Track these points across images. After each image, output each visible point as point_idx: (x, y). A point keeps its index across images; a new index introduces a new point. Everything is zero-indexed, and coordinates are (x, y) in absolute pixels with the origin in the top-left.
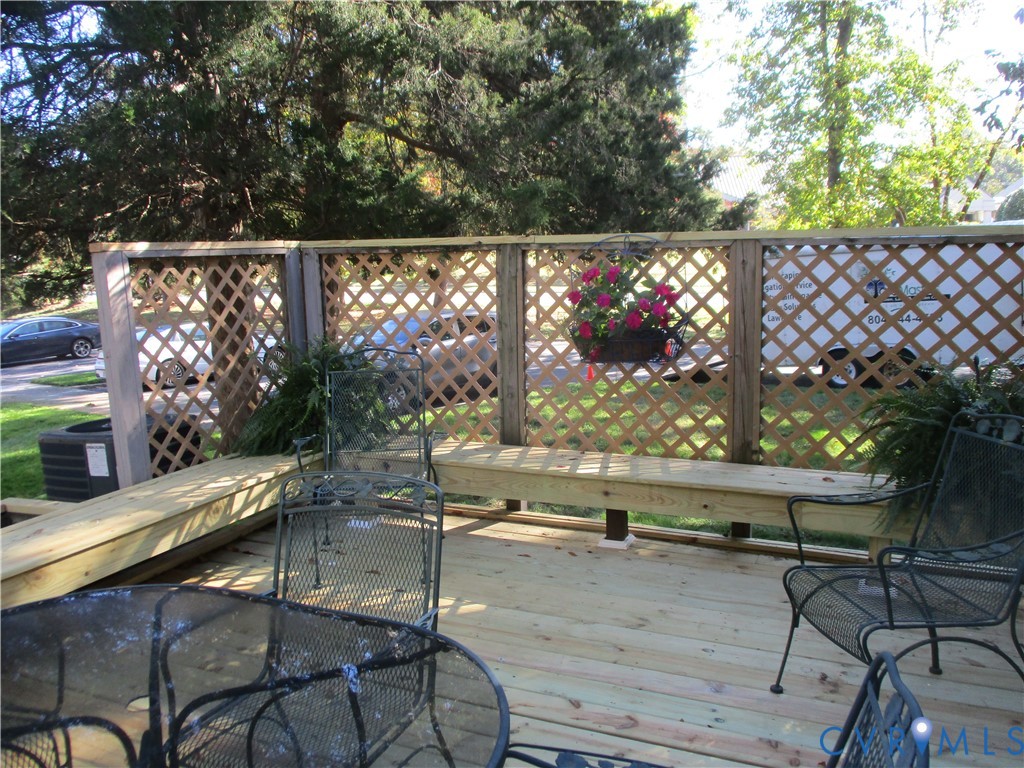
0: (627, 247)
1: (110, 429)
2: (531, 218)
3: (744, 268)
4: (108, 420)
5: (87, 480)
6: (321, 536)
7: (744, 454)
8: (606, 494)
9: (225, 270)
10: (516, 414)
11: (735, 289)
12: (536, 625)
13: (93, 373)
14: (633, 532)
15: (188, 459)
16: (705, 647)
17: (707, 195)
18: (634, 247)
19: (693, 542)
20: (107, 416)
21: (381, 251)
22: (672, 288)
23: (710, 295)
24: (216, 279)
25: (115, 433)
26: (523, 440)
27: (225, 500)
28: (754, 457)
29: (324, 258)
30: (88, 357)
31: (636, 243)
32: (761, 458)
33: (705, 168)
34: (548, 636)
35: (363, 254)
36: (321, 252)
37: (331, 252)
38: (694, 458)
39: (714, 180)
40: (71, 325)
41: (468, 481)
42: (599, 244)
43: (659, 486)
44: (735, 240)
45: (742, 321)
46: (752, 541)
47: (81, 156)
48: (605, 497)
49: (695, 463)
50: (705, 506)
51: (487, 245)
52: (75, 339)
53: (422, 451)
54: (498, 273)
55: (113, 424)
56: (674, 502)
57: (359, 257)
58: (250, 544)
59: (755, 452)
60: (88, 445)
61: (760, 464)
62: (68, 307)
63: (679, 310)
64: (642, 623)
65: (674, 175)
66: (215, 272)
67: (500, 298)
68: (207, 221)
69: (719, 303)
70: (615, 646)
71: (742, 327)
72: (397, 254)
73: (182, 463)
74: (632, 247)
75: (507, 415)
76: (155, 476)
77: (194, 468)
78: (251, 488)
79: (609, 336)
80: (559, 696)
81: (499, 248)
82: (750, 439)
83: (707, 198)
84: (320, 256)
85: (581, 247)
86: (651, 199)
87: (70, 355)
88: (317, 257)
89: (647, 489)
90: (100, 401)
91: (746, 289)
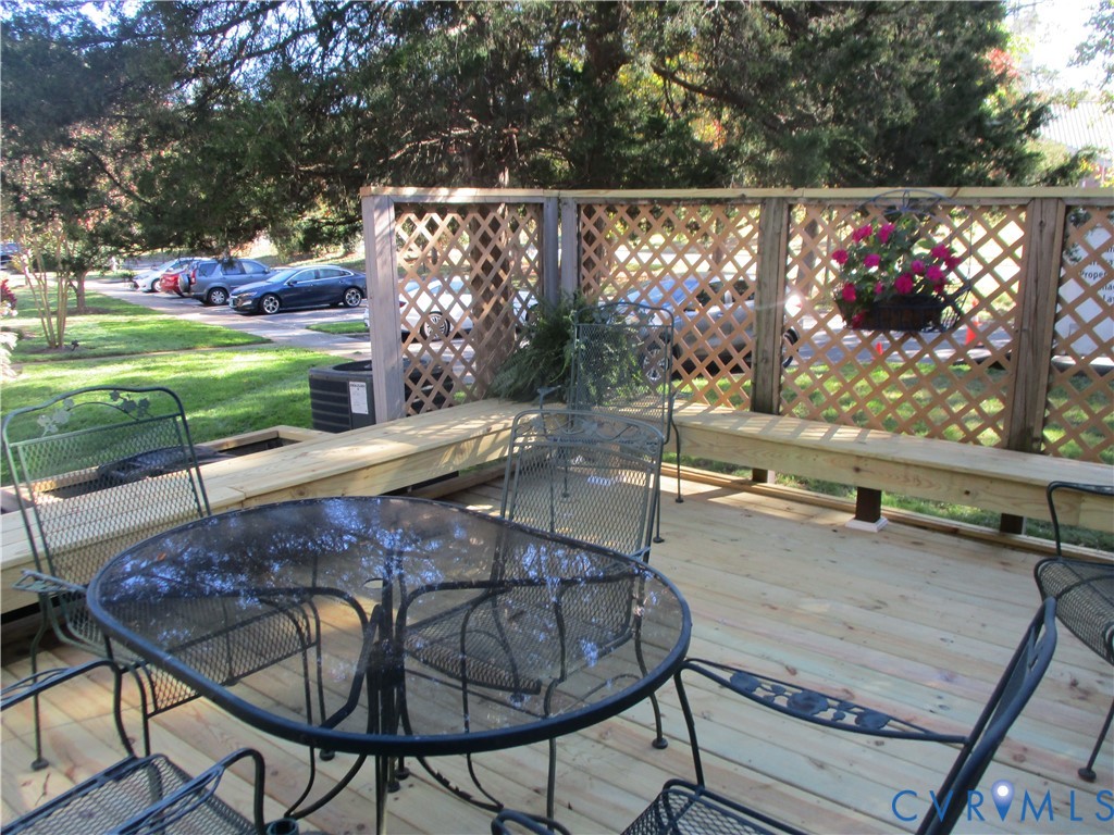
0: (907, 202)
1: (371, 369)
2: (808, 169)
3: (1041, 231)
4: (369, 362)
5: (348, 416)
6: (559, 489)
7: (1022, 439)
8: (857, 470)
9: (484, 217)
10: (769, 382)
11: (1029, 256)
12: (764, 594)
13: (362, 322)
14: (886, 515)
15: (439, 402)
16: (943, 637)
17: (1030, 147)
18: (914, 203)
19: (954, 532)
20: (370, 359)
21: (640, 202)
22: (953, 251)
23: (997, 261)
24: (475, 226)
25: (374, 372)
26: (775, 409)
27: (473, 442)
28: (1035, 446)
29: (582, 209)
30: (358, 306)
31: (916, 199)
32: (1043, 448)
33: (1031, 116)
34: (775, 605)
35: (622, 205)
36: (581, 202)
37: (589, 202)
38: (964, 441)
39: (1042, 130)
40: (344, 273)
41: (711, 445)
42: (875, 199)
43: (917, 466)
44: (1034, 199)
45: (1033, 289)
46: (1023, 538)
47: (358, 102)
48: (854, 473)
49: (962, 446)
50: (967, 493)
51: (751, 198)
52: (347, 288)
53: (666, 411)
54: (762, 228)
55: (374, 365)
56: (931, 485)
57: (618, 208)
58: (490, 489)
59: (1037, 440)
60: (351, 383)
61: (1043, 453)
62: (342, 257)
63: (960, 275)
64: (879, 605)
65: (988, 123)
66: (474, 219)
67: (761, 257)
68: (474, 169)
69: (1009, 269)
70: (845, 624)
71: (1034, 298)
72: (656, 207)
73: (434, 406)
74: (911, 205)
75: (760, 382)
76: (408, 415)
77: (445, 411)
78: (498, 432)
79: (875, 300)
80: (776, 661)
81: (763, 201)
82: (1031, 424)
83: (1028, 151)
84: (579, 206)
85: (854, 202)
86: (958, 151)
87: (341, 304)
88: (575, 207)
89: (902, 468)
90: (365, 349)
91: (1042, 254)
